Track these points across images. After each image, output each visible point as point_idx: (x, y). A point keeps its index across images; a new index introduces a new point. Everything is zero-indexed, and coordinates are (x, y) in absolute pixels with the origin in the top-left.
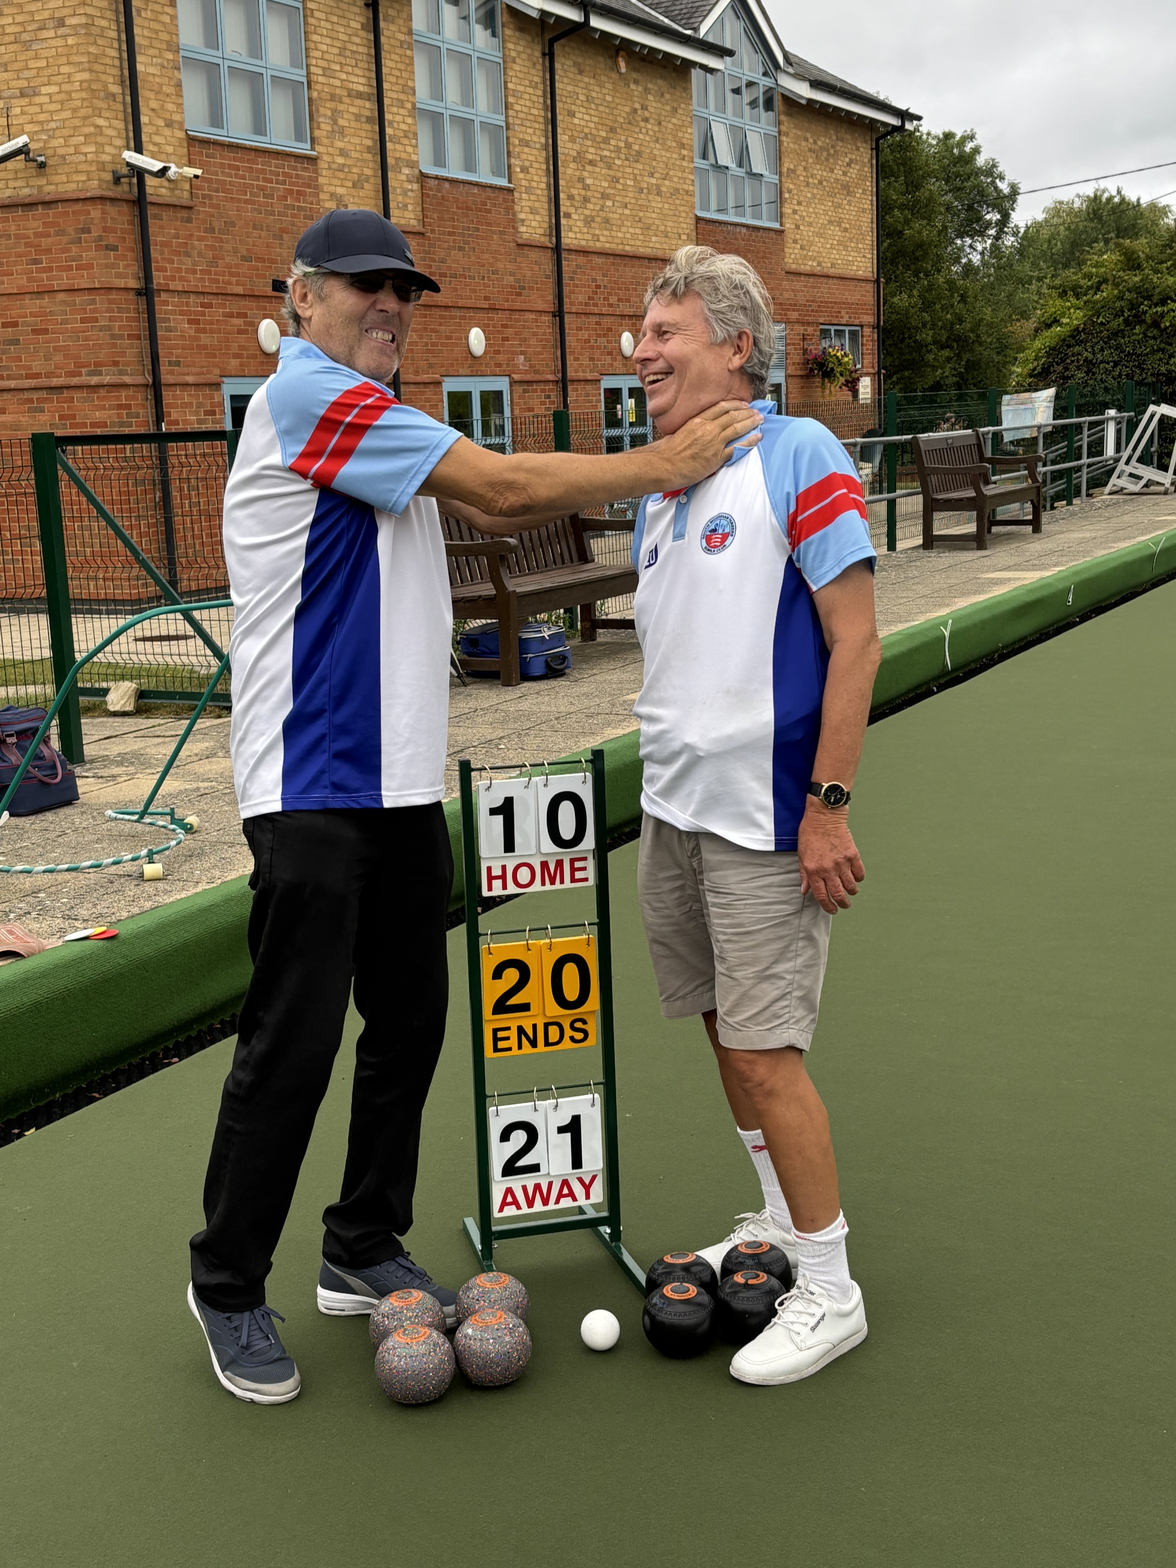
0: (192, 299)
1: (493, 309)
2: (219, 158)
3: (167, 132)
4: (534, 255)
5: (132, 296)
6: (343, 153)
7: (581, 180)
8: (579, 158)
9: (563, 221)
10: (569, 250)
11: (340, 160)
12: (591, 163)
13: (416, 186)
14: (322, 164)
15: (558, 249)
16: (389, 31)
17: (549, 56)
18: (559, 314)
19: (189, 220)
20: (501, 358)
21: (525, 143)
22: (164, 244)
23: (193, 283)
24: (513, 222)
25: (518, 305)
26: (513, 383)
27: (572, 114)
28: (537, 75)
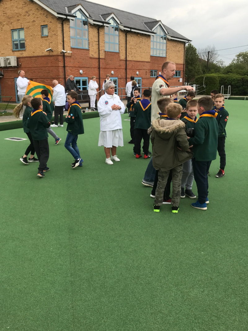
0: (71, 67)
1: (115, 68)
2: (75, 50)
3: (68, 47)
4: (122, 61)
5: (63, 67)
6: (93, 49)
7: (131, 51)
8: (131, 48)
9: (127, 57)
10: (128, 61)
11: (93, 50)
12: (133, 49)
13: (104, 53)
14: (90, 50)
15: (126, 61)
16: (101, 33)
17: (126, 35)
18: (126, 69)
19: (71, 58)
20: (117, 75)
21: (122, 47)
22: (67, 61)
23: (71, 65)
24: (119, 57)
25: (119, 68)
26: (118, 78)
27: (130, 42)
28: (124, 38)
